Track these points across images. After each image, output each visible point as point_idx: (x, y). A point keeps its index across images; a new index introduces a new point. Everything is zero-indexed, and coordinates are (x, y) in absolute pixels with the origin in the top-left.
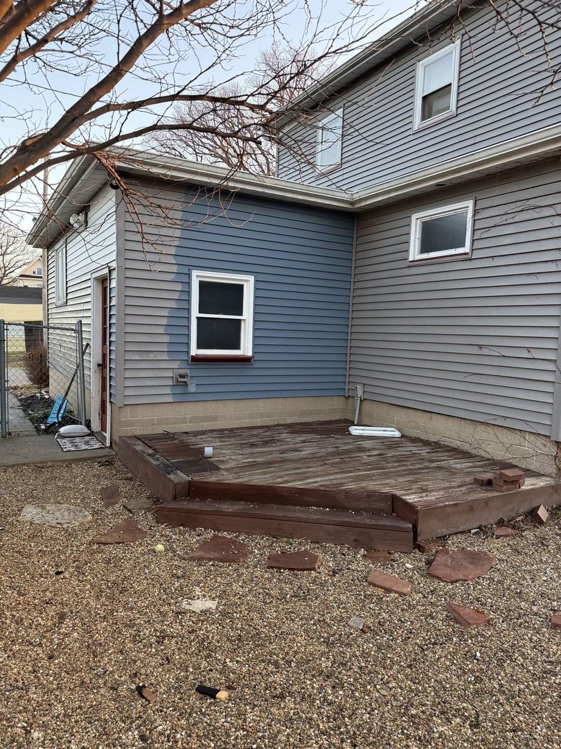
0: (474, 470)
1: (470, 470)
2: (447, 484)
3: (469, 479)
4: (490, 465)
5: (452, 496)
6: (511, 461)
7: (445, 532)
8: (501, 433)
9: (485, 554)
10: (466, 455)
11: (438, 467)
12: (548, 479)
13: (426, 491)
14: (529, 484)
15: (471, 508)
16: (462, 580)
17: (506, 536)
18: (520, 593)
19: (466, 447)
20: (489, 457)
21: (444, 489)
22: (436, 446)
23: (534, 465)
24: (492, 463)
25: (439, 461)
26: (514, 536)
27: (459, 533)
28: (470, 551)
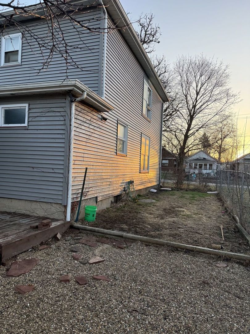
0: (31, 222)
1: (29, 223)
2: (18, 231)
3: (28, 227)
4: (38, 219)
5: (20, 236)
6: (47, 216)
7: (16, 253)
8: (43, 205)
9: (34, 259)
10: (27, 216)
11: (13, 224)
12: (61, 221)
13: (7, 236)
14: (53, 225)
15: (28, 240)
16: (23, 274)
17: (43, 249)
18: (48, 272)
19: (28, 213)
20: (38, 216)
21: (16, 233)
22: (14, 214)
23: (56, 216)
24: (39, 218)
25: (14, 221)
26: (47, 248)
27: (23, 252)
28: (27, 259)
